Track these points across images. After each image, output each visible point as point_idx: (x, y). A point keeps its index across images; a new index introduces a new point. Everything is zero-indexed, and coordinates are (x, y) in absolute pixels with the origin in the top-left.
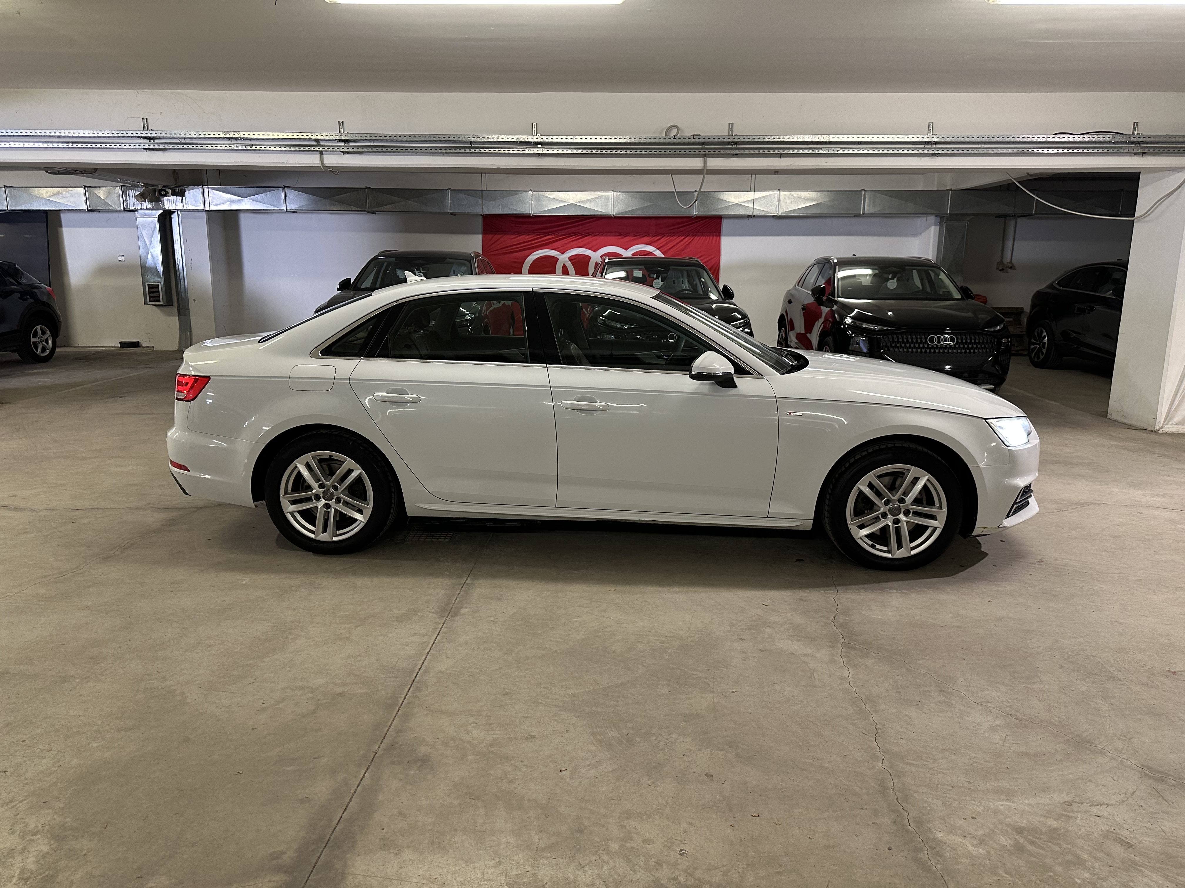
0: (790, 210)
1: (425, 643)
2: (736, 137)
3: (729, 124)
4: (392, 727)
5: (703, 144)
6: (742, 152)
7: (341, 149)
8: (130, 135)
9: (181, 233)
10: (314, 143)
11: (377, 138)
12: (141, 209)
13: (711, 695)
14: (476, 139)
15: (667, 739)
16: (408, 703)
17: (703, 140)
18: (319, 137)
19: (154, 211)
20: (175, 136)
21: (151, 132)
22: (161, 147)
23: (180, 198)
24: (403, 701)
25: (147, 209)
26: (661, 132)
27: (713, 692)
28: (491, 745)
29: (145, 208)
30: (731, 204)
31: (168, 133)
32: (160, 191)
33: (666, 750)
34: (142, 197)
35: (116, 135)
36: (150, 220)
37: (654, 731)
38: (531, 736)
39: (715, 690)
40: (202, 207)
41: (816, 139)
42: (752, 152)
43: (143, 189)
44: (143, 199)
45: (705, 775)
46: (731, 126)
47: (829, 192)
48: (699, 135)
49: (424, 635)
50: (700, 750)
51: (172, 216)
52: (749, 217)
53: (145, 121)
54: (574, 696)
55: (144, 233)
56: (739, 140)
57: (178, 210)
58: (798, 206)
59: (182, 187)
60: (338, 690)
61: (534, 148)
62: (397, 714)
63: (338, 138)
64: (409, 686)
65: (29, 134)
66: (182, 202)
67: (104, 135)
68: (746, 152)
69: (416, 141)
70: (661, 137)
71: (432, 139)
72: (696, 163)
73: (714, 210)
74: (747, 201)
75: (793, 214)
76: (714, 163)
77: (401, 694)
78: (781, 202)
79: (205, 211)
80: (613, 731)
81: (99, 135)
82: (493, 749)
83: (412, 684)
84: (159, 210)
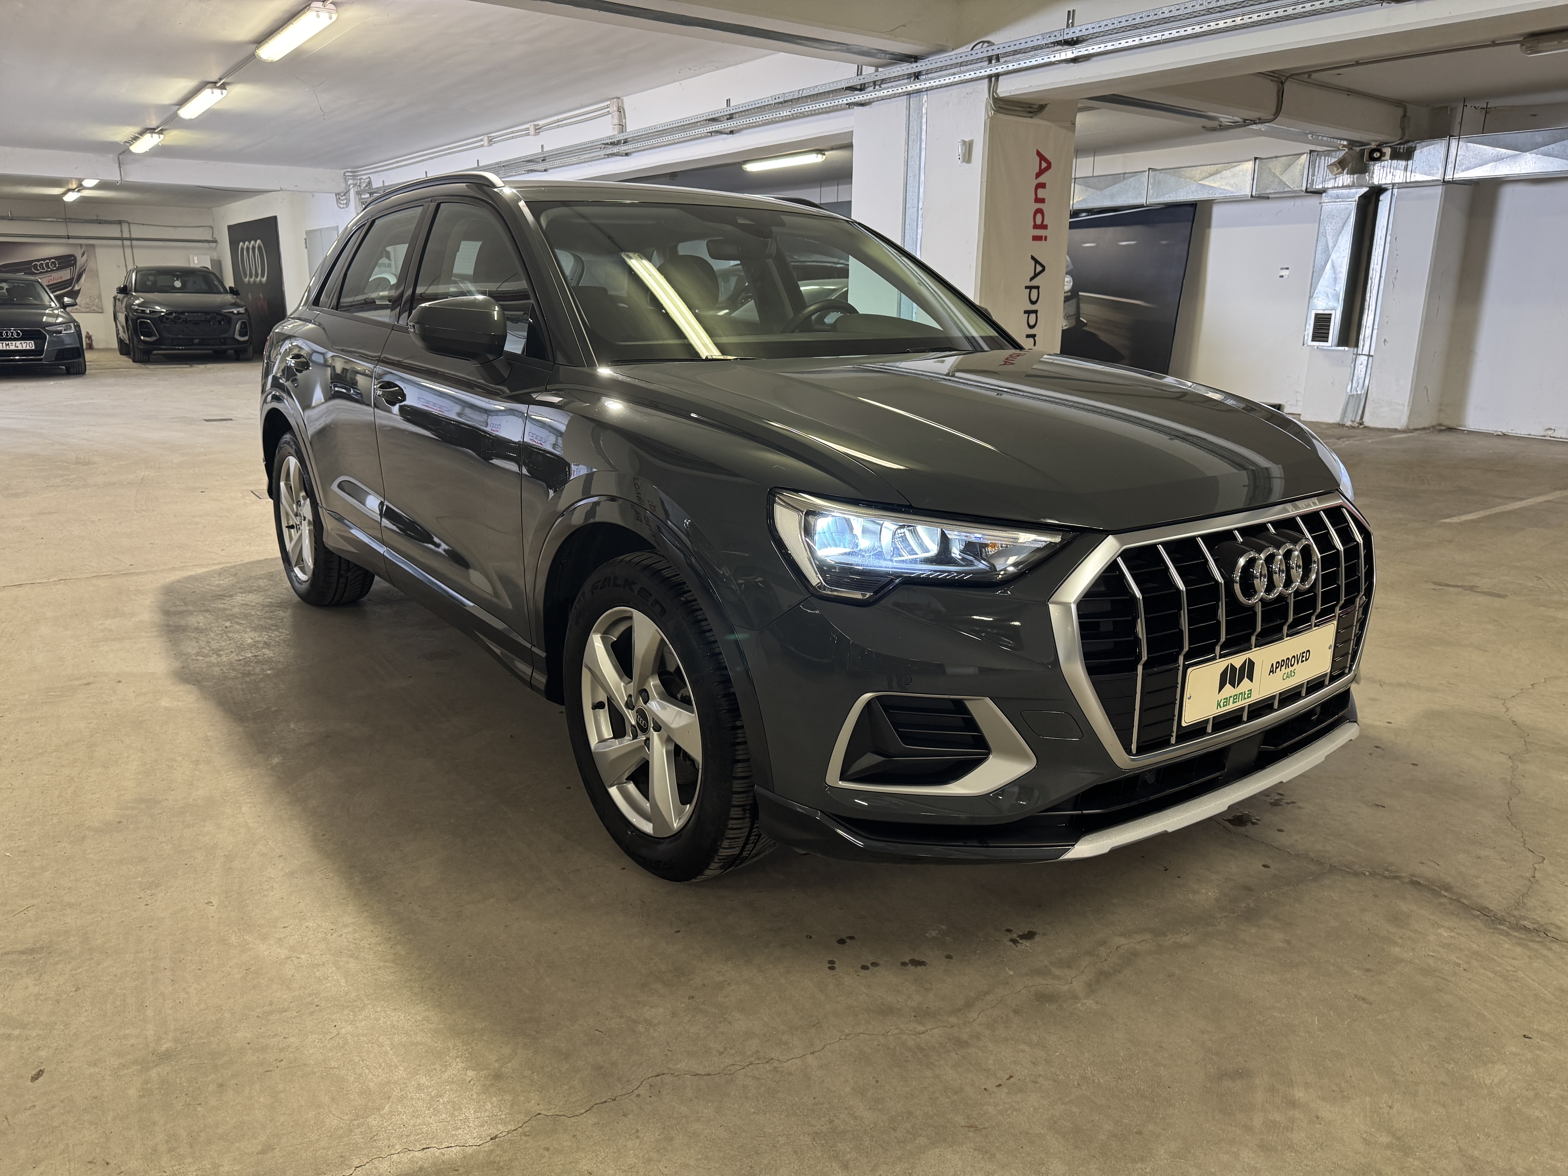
9: (1390, 226)
12: (1334, 188)
19: (1353, 191)
23: (1403, 163)
25: (1343, 187)
29: (1340, 185)
32: (1373, 151)
34: (1341, 164)
36: (1343, 205)
40: (1438, 176)
43: (1347, 150)
44: (1340, 170)
51: (1381, 198)
55: (1329, 230)
57: (1394, 186)
59: (1410, 144)
66: (1406, 169)
79: (1444, 181)
84: (1361, 186)
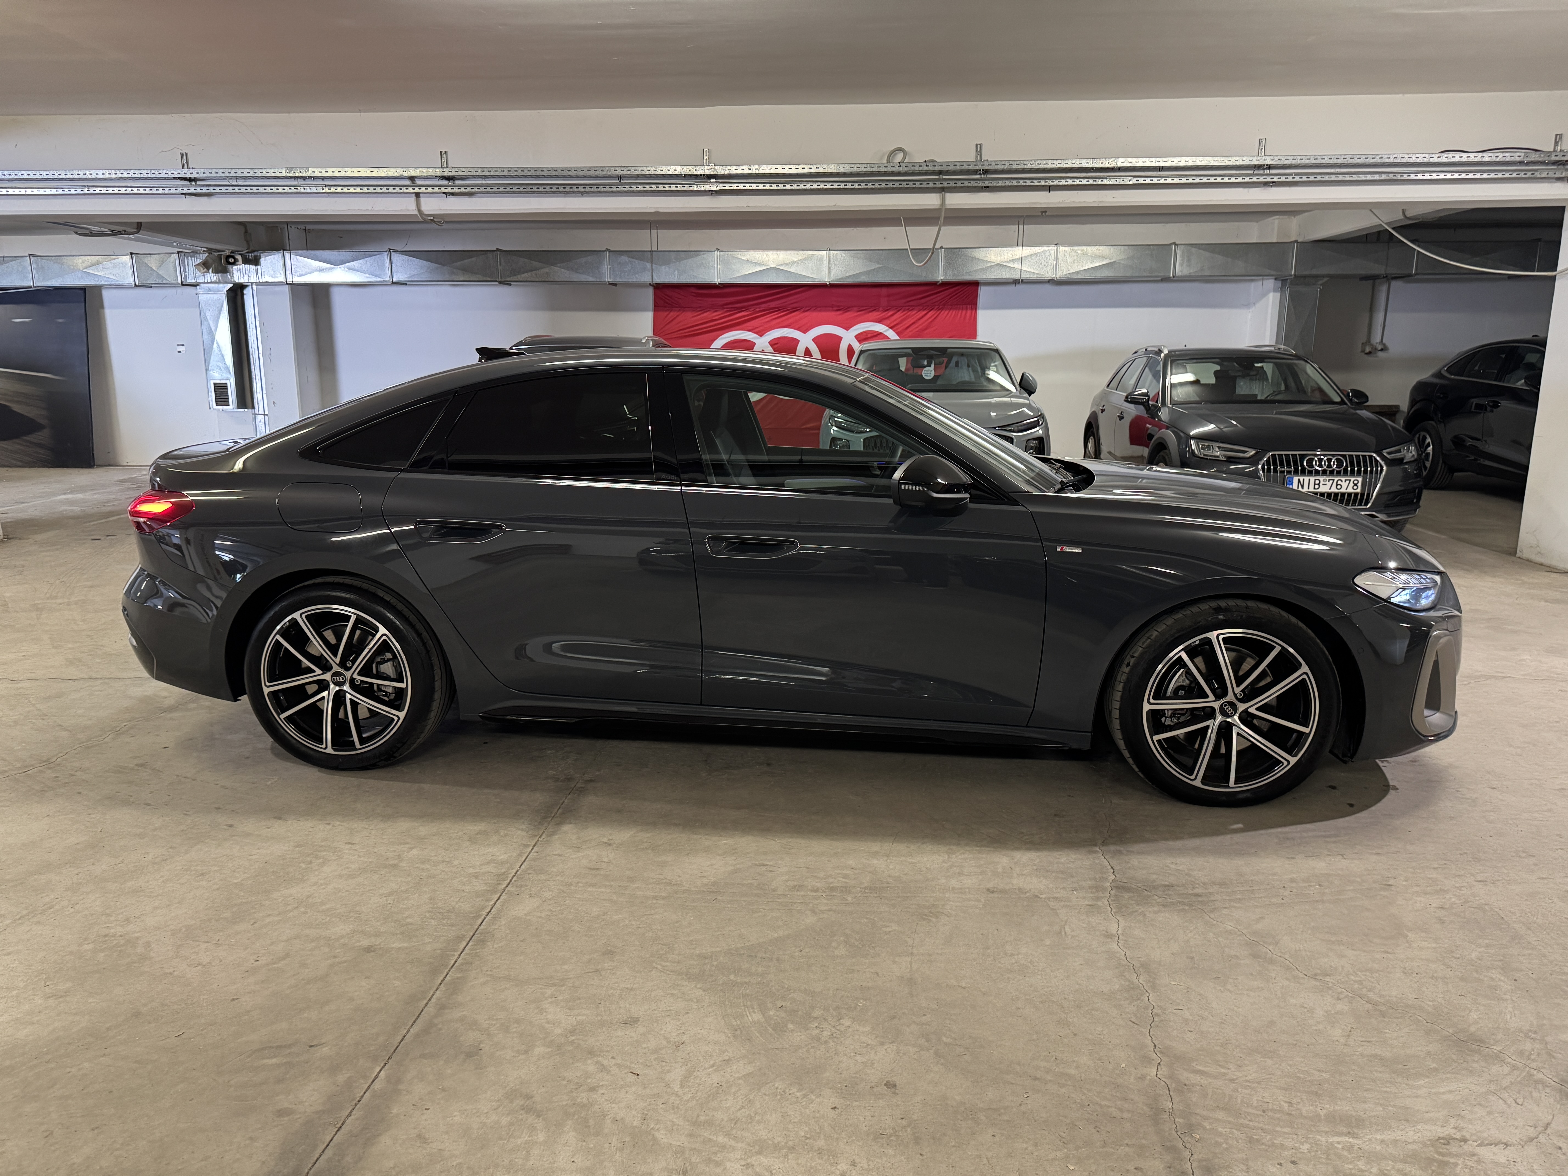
0: (1072, 271)
1: (503, 874)
2: (985, 163)
3: (977, 145)
4: (433, 1000)
5: (940, 173)
6: (994, 183)
7: (443, 190)
8: (163, 175)
9: (257, 315)
10: (408, 182)
11: (492, 173)
12: (204, 283)
13: (909, 959)
14: (625, 173)
15: (834, 1027)
16: (462, 964)
17: (940, 168)
18: (413, 174)
19: (221, 285)
20: (223, 175)
21: (191, 171)
22: (205, 191)
23: (254, 267)
24: (456, 962)
25: (211, 282)
26: (882, 158)
27: (912, 953)
28: (572, 1032)
29: (209, 281)
30: (989, 265)
31: (214, 171)
32: (228, 257)
33: (831, 1044)
34: (206, 265)
35: (146, 176)
36: (216, 297)
37: (817, 1013)
38: (632, 1018)
39: (915, 951)
40: (281, 279)
41: (1099, 165)
42: (1008, 183)
43: (207, 254)
44: (206, 269)
45: (885, 1085)
46: (979, 148)
47: (1126, 247)
48: (933, 161)
49: (502, 863)
50: (882, 1044)
51: (245, 292)
52: (1016, 282)
53: (184, 157)
54: (705, 958)
55: (209, 315)
56: (990, 167)
57: (252, 283)
58: (1082, 266)
59: (256, 253)
60: (365, 943)
61: (704, 183)
62: (443, 980)
63: (438, 174)
64: (468, 939)
65: (31, 177)
66: (257, 272)
67: (130, 176)
68: (1001, 183)
69: (544, 177)
70: (880, 165)
71: (566, 173)
72: (930, 201)
73: (966, 273)
74: (1013, 260)
75: (1076, 277)
76: (957, 200)
77: (455, 950)
78: (1060, 261)
79: (287, 284)
80: (755, 1013)
81: (123, 176)
82: (573, 1038)
83: (474, 935)
84: (227, 283)
